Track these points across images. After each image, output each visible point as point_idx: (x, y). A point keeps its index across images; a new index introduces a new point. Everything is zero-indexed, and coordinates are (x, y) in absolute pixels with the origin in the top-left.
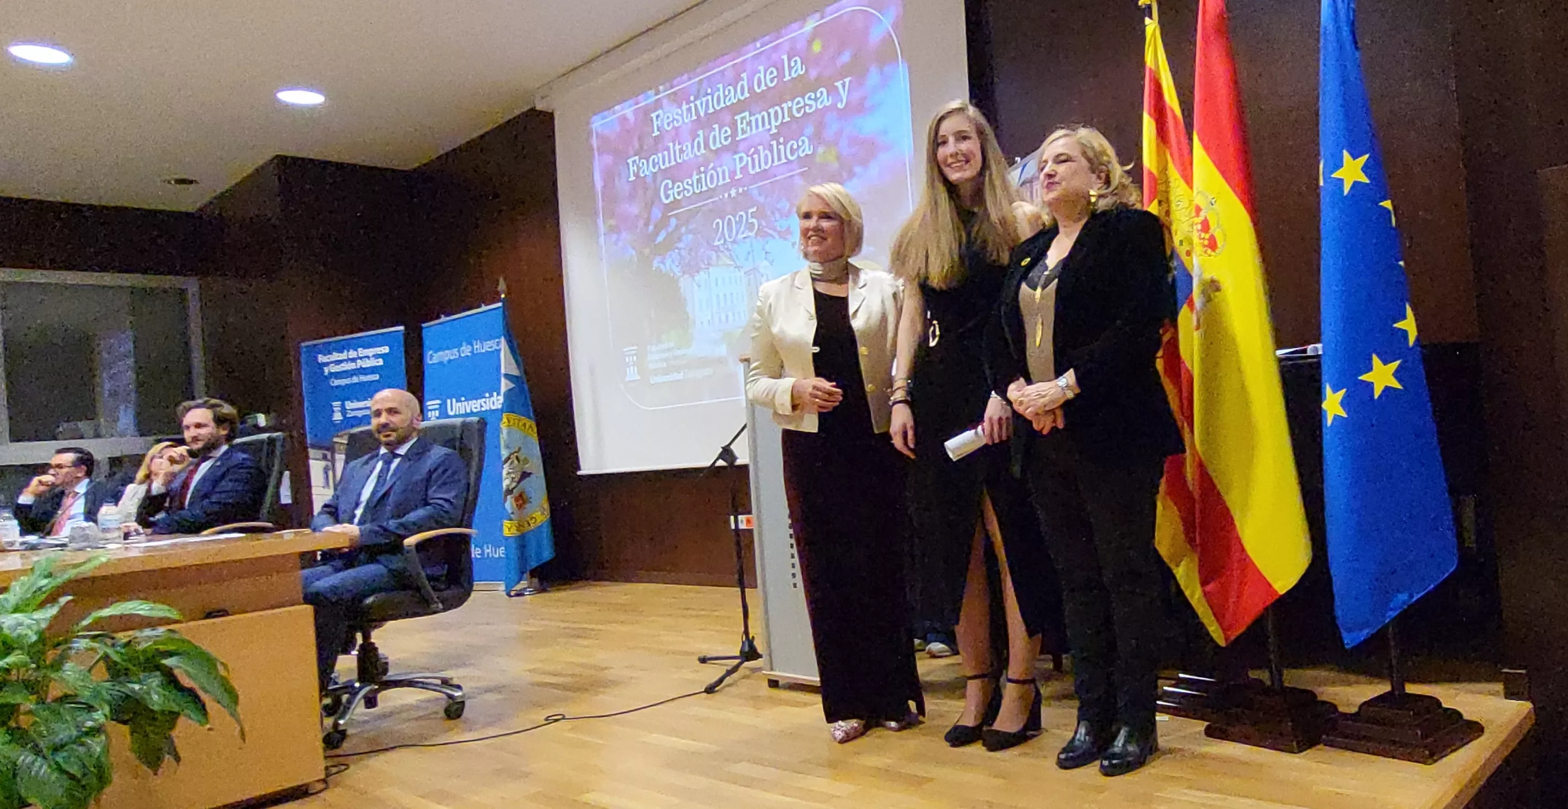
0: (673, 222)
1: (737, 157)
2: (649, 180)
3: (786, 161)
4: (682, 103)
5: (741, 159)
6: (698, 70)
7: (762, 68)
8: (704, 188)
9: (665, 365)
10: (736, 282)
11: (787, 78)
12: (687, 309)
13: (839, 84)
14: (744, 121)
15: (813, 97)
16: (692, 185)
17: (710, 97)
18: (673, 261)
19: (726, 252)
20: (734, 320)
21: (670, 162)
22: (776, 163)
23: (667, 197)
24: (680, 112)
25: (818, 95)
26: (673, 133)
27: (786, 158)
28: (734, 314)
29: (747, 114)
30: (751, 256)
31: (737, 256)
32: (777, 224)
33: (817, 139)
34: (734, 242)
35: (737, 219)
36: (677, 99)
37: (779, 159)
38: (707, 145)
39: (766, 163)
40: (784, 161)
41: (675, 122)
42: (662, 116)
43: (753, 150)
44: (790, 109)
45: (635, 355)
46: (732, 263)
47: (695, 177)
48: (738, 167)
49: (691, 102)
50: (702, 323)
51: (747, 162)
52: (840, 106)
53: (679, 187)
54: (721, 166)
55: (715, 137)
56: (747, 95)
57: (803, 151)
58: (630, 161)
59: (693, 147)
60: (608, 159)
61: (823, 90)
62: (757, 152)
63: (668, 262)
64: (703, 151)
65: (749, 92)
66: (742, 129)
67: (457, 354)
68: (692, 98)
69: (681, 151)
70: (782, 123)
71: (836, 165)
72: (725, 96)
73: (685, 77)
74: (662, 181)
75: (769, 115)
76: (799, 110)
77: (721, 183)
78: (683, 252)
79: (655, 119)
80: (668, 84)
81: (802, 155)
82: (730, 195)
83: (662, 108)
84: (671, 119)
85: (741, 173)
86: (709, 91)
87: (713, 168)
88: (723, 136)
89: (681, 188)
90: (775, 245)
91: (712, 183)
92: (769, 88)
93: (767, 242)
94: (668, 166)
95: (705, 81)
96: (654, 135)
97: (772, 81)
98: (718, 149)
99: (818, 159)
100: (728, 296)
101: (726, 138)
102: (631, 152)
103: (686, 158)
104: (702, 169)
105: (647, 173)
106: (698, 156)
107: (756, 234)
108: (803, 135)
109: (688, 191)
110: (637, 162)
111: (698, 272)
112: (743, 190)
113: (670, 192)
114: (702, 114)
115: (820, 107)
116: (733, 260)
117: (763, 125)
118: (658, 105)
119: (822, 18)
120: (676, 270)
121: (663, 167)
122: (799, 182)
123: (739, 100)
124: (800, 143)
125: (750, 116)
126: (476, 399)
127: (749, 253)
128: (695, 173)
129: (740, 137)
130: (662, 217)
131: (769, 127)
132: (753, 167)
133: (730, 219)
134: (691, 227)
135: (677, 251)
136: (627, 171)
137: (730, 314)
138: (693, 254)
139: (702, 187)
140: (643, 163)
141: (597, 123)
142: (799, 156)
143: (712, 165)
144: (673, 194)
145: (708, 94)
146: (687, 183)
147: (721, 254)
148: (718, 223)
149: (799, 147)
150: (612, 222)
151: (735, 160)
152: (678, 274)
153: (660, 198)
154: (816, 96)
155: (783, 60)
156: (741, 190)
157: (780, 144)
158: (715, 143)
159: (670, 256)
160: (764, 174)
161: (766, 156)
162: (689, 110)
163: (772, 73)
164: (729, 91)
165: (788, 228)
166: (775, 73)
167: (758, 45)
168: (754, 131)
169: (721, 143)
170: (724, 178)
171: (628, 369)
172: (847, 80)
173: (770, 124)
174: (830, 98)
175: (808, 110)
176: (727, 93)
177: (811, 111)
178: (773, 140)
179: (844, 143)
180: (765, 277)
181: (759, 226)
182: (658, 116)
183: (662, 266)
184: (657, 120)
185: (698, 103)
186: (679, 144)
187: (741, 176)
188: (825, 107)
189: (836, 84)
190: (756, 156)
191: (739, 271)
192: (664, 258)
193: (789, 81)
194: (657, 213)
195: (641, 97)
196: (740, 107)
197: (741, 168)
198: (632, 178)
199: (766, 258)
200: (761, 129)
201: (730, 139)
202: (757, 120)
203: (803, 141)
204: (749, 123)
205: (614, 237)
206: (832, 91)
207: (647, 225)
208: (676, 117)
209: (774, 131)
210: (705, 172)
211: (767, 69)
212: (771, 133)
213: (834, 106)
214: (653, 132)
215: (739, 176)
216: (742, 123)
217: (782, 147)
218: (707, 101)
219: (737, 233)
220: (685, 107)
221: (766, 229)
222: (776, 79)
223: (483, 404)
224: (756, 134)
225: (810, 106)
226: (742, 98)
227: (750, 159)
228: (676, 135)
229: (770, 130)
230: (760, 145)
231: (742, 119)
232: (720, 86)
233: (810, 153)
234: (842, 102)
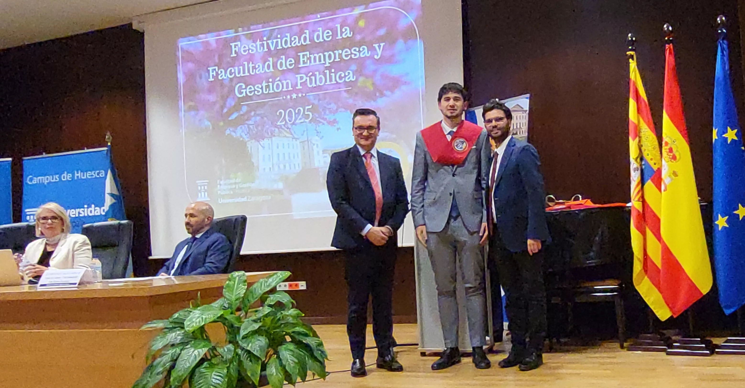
0: (245, 109)
1: (298, 76)
2: (226, 82)
3: (336, 82)
4: (257, 41)
5: (301, 78)
6: (271, 24)
7: (320, 29)
8: (271, 91)
9: (232, 192)
10: (293, 148)
11: (340, 37)
12: (253, 160)
13: (376, 46)
14: (306, 57)
15: (357, 50)
16: (262, 88)
17: (279, 40)
18: (243, 131)
19: (286, 130)
20: (290, 168)
21: (244, 73)
22: (328, 83)
23: (241, 93)
24: (255, 45)
25: (361, 49)
26: (248, 57)
27: (336, 80)
28: (290, 165)
29: (308, 53)
30: (306, 132)
31: (295, 132)
32: (325, 117)
33: (359, 73)
34: (293, 124)
35: (297, 111)
36: (253, 38)
37: (331, 80)
38: (275, 66)
39: (321, 83)
40: (334, 82)
41: (250, 51)
42: (239, 46)
43: (311, 74)
44: (340, 55)
45: (205, 185)
46: (292, 136)
47: (264, 84)
48: (299, 82)
49: (264, 41)
50: (264, 169)
51: (306, 79)
52: (376, 57)
53: (250, 88)
54: (286, 80)
55: (281, 64)
56: (308, 42)
57: (349, 78)
58: (210, 69)
59: (263, 67)
60: (190, 65)
61: (365, 47)
62: (314, 75)
63: (239, 131)
64: (271, 69)
65: (310, 41)
66: (304, 61)
67: (58, 179)
68: (265, 39)
69: (254, 68)
70: (334, 61)
71: (372, 89)
72: (291, 41)
73: (261, 26)
74: (236, 84)
75: (324, 56)
76: (346, 56)
77: (285, 89)
78: (251, 127)
79: (233, 47)
80: (246, 29)
81: (347, 80)
82: (291, 97)
83: (240, 40)
84: (247, 48)
85: (301, 85)
86: (279, 36)
87: (279, 80)
88: (288, 63)
89: (253, 89)
90: (324, 128)
91: (278, 89)
92: (325, 40)
93: (319, 126)
94: (242, 75)
95: (276, 30)
96: (232, 56)
97: (328, 37)
98: (283, 70)
99: (359, 84)
100: (286, 155)
101: (290, 65)
102: (213, 64)
103: (257, 73)
104: (271, 80)
105: (225, 78)
106: (268, 72)
107: (310, 122)
108: (348, 70)
109: (258, 92)
110: (217, 70)
111: (263, 139)
112: (302, 95)
113: (244, 91)
114: (272, 48)
115: (362, 56)
116: (292, 134)
117: (320, 61)
118: (236, 39)
119: (365, 9)
120: (245, 136)
121: (237, 75)
122: (345, 95)
123: (302, 44)
124: (347, 74)
125: (310, 55)
126: (75, 209)
127: (304, 131)
128: (264, 82)
129: (301, 65)
130: (235, 105)
131: (324, 62)
132: (311, 83)
133: (290, 110)
134: (258, 112)
135: (246, 125)
136: (207, 74)
137: (287, 165)
138: (260, 128)
139: (269, 90)
140: (221, 72)
141: (183, 43)
142: (345, 81)
143: (278, 79)
144: (246, 92)
145: (277, 38)
146: (258, 87)
147: (283, 131)
148: (281, 113)
149: (345, 76)
150: (191, 103)
151: (297, 78)
152: (247, 140)
153: (235, 93)
154: (359, 50)
155: (337, 27)
156: (300, 95)
157: (332, 73)
158: (281, 67)
159: (241, 128)
160: (318, 88)
161: (321, 78)
162: (263, 45)
163: (328, 33)
164: (295, 38)
165: (335, 120)
166: (331, 33)
167: (319, 16)
168: (313, 63)
169: (286, 66)
170: (287, 87)
171: (200, 194)
172: (382, 45)
173: (325, 60)
174: (370, 52)
175: (353, 56)
176: (293, 39)
177: (356, 57)
178: (326, 70)
179: (378, 77)
180: (315, 146)
181: (312, 117)
182: (235, 46)
183: (233, 134)
184: (235, 47)
185: (270, 42)
186: (252, 63)
187: (301, 87)
188: (366, 56)
189: (374, 45)
190: (313, 78)
191: (296, 140)
192: (236, 129)
193: (341, 39)
194: (231, 102)
195: (221, 33)
196: (303, 48)
197: (301, 83)
198: (211, 79)
199: (317, 135)
200: (318, 62)
201: (294, 65)
202: (315, 57)
203: (349, 73)
204: (310, 59)
205: (193, 113)
206: (371, 48)
207: (222, 108)
208: (250, 47)
209: (328, 65)
210: (273, 83)
211: (325, 31)
212: (326, 66)
213: (371, 57)
214: (232, 53)
215: (299, 87)
216: (303, 58)
217: (333, 75)
218: (277, 42)
219: (296, 120)
220: (258, 43)
221: (318, 119)
222: (331, 37)
223: (81, 212)
224: (313, 65)
225: (355, 55)
226: (304, 44)
227: (308, 78)
228: (251, 58)
229: (325, 64)
230: (316, 71)
231: (303, 55)
232: (288, 35)
233: (353, 80)
234: (378, 55)
